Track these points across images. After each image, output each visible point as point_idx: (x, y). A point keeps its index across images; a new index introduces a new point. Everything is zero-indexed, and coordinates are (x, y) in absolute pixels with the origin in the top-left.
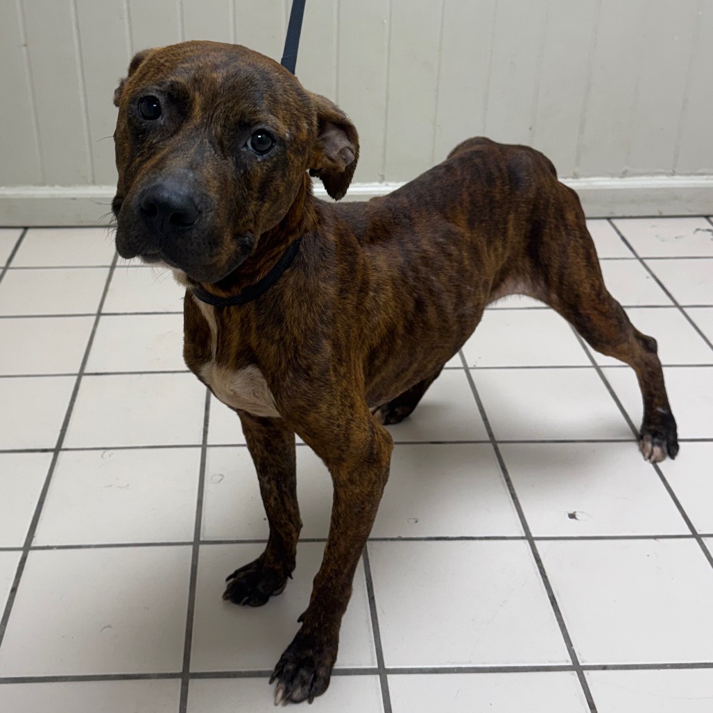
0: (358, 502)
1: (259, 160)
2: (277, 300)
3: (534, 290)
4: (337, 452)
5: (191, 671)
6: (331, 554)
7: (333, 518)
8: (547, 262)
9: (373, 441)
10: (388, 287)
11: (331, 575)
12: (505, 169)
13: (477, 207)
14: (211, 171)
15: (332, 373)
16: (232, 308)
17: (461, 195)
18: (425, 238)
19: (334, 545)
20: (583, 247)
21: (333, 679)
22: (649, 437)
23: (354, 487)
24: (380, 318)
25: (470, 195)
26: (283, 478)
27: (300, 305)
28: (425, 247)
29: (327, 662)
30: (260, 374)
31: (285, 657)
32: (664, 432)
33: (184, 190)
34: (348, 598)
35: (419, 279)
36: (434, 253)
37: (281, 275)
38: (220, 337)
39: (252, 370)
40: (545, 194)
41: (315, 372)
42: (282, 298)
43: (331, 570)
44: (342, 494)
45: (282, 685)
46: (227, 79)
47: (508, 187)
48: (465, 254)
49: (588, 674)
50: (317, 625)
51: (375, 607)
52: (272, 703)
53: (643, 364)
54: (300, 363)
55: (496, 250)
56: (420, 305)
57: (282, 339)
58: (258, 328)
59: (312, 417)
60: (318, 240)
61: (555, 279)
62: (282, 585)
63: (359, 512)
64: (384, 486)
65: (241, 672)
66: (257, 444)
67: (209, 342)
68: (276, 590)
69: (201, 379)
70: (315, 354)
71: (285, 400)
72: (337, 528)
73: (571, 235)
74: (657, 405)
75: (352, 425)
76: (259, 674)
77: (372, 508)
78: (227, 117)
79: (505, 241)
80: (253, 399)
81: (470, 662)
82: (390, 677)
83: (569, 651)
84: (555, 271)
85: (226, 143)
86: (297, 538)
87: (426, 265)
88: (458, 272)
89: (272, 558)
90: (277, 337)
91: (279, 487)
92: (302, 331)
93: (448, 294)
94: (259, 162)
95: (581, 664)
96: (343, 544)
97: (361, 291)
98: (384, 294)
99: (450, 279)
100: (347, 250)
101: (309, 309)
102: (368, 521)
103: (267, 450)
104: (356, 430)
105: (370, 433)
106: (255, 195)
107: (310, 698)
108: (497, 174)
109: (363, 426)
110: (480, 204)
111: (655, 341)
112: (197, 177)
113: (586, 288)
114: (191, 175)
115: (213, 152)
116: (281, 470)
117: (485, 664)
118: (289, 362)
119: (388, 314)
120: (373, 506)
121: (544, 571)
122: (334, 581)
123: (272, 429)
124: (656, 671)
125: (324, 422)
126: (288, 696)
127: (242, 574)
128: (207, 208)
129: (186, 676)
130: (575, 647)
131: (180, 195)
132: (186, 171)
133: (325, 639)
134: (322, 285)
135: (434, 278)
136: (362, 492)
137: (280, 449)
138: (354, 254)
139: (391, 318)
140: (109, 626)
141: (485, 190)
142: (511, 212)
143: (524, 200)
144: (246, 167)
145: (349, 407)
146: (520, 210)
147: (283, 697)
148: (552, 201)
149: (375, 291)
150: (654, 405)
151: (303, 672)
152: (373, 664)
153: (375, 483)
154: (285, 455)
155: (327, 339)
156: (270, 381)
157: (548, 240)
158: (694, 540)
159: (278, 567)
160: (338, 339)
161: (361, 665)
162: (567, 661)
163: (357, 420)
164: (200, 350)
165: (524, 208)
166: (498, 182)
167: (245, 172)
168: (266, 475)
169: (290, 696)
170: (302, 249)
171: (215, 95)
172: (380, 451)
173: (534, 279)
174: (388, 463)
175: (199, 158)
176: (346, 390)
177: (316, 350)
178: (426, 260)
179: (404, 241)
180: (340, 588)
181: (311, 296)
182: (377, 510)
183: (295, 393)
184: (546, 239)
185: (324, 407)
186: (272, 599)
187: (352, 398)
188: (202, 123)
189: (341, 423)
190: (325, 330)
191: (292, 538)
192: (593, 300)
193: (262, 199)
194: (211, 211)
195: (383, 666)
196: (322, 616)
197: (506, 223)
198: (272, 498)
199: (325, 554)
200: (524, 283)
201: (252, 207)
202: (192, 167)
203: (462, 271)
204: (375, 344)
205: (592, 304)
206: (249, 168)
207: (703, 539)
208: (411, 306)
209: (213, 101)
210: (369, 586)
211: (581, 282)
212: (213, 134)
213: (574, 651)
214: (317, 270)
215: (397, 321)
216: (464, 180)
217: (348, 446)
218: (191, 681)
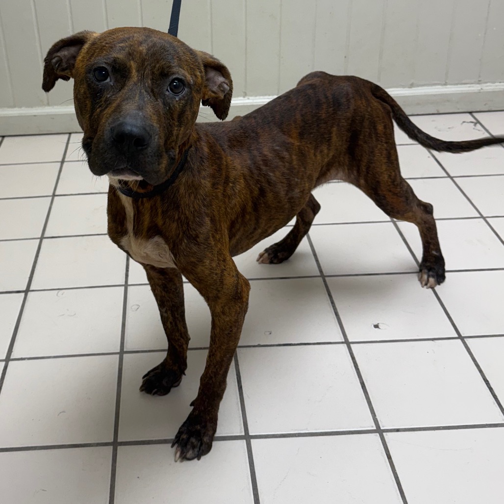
0: (228, 327)
1: (177, 99)
2: (175, 194)
3: (349, 178)
4: (215, 292)
5: (119, 440)
6: (211, 361)
7: (211, 337)
8: (359, 158)
9: (238, 283)
10: (241, 181)
11: (211, 375)
12: (330, 97)
13: (307, 124)
14: (151, 109)
15: (211, 239)
16: (145, 199)
17: (295, 116)
18: (266, 147)
19: (213, 355)
20: (386, 150)
21: (214, 444)
22: (426, 271)
23: (225, 316)
24: (236, 201)
25: (302, 115)
26: (175, 308)
27: (190, 196)
28: (266, 153)
29: (210, 433)
30: (163, 242)
31: (181, 430)
32: (436, 267)
33: (139, 123)
34: (223, 390)
35: (261, 175)
36: (272, 157)
37: (177, 176)
38: (136, 218)
39: (157, 239)
40: (361, 113)
41: (201, 238)
42: (179, 192)
43: (212, 372)
44: (217, 322)
45: (179, 448)
46: (148, 50)
47: (331, 109)
48: (294, 157)
49: (387, 435)
50: (203, 409)
51: (242, 393)
52: (173, 460)
53: (423, 223)
54: (191, 233)
55: (321, 152)
56: (262, 192)
57: (179, 218)
58: (163, 212)
59: (199, 269)
60: (198, 152)
61: (364, 170)
62: (179, 380)
63: (229, 334)
64: (245, 315)
65: (152, 441)
66: (157, 287)
67: (125, 222)
68: (175, 383)
69: (121, 247)
70: (201, 227)
71: (182, 258)
72: (214, 344)
73: (379, 140)
74: (432, 249)
75: (225, 273)
76: (165, 442)
77: (237, 330)
78: (153, 73)
79: (329, 145)
80: (158, 258)
81: (307, 429)
82: (253, 441)
83: (374, 419)
84: (364, 164)
85: (155, 90)
86: (187, 348)
87: (266, 165)
88: (288, 169)
89: (171, 362)
90: (176, 217)
91: (173, 315)
92: (191, 213)
93: (281, 184)
94: (177, 101)
95: (382, 428)
96: (219, 355)
97: (224, 183)
98: (239, 185)
99: (283, 174)
100: (216, 156)
101: (195, 198)
102: (235, 338)
103: (164, 291)
104: (228, 277)
105: (236, 279)
106: (176, 124)
107: (198, 457)
108: (324, 100)
109: (231, 273)
110: (310, 122)
111: (432, 206)
112: (144, 115)
113: (385, 178)
114: (141, 114)
115: (149, 97)
116: (174, 303)
117: (317, 430)
118: (184, 233)
119: (241, 198)
120: (238, 329)
121: (357, 365)
122: (214, 379)
123: (167, 277)
124: (433, 431)
125: (207, 272)
126: (183, 456)
127: (152, 374)
128: (154, 134)
129: (115, 444)
130: (378, 417)
131: (137, 127)
132: (137, 112)
133: (208, 418)
134: (203, 181)
135: (271, 174)
136: (231, 320)
137: (173, 290)
138: (220, 158)
139: (243, 201)
140: (64, 412)
141: (314, 112)
142: (334, 126)
143: (344, 118)
144: (170, 105)
145: (223, 261)
146: (341, 124)
147: (180, 456)
148: (367, 116)
149: (234, 183)
150: (430, 250)
151: (193, 440)
152: (241, 432)
153: (239, 313)
154: (177, 293)
155: (208, 217)
156: (172, 246)
157: (362, 143)
158: (459, 341)
159: (176, 368)
160: (214, 216)
161: (233, 433)
162: (372, 427)
163: (228, 270)
164: (119, 228)
165: (344, 123)
166: (325, 106)
167: (170, 108)
168: (164, 307)
169: (185, 456)
170: (189, 159)
171: (144, 60)
172: (242, 291)
173: (350, 169)
174: (247, 299)
175: (142, 102)
176: (220, 249)
177: (201, 225)
178: (266, 162)
179: (252, 149)
180: (218, 383)
181: (196, 189)
182: (241, 332)
183: (188, 253)
184: (360, 142)
185: (207, 262)
186: (173, 390)
187: (224, 255)
188: (138, 80)
189: (218, 272)
190: (206, 211)
191: (183, 349)
192: (389, 185)
193: (180, 126)
194: (156, 135)
195: (248, 434)
196: (206, 403)
197: (330, 133)
198: (169, 323)
199: (207, 361)
200: (343, 172)
201: (175, 132)
202: (140, 108)
203: (291, 169)
204: (233, 218)
205: (388, 187)
206: (171, 105)
207: (465, 340)
208: (256, 192)
209: (143, 64)
210: (239, 379)
211: (382, 173)
212: (147, 86)
213: (377, 419)
214: (199, 172)
215: (246, 203)
216: (298, 105)
217: (222, 288)
218: (119, 448)
